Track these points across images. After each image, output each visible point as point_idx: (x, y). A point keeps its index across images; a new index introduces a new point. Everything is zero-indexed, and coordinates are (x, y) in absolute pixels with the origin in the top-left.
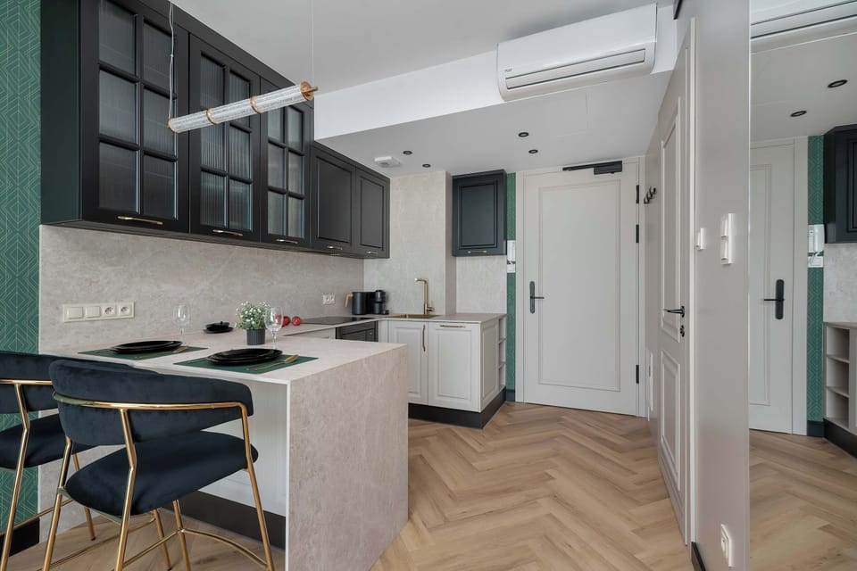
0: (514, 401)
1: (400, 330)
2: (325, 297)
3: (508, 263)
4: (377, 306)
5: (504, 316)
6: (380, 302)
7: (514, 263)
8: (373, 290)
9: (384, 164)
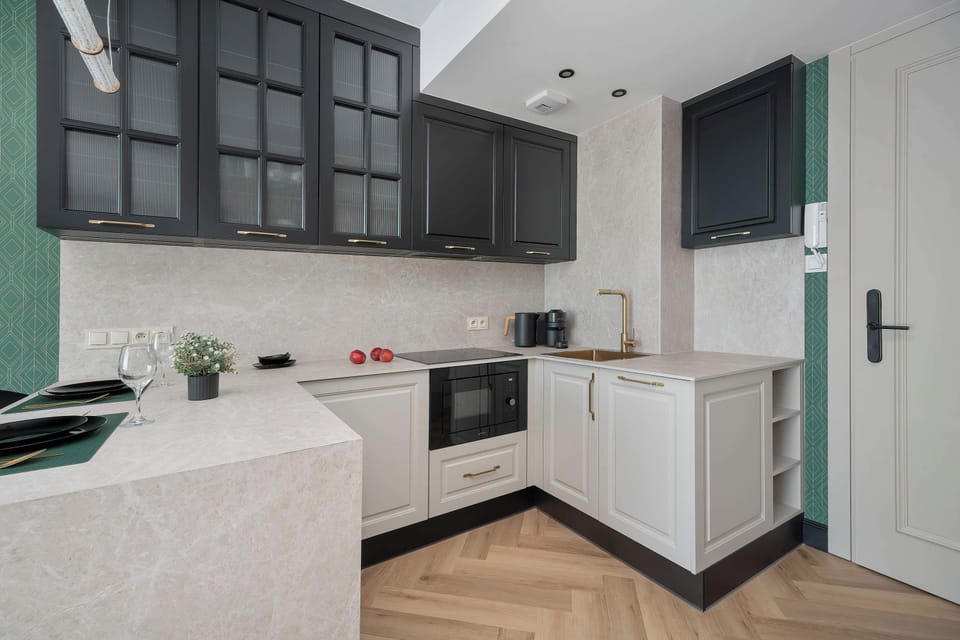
0: (825, 549)
1: (560, 379)
2: (470, 320)
3: (808, 251)
4: (552, 334)
5: (798, 363)
6: (556, 329)
7: (824, 250)
8: (547, 310)
9: (542, 107)
